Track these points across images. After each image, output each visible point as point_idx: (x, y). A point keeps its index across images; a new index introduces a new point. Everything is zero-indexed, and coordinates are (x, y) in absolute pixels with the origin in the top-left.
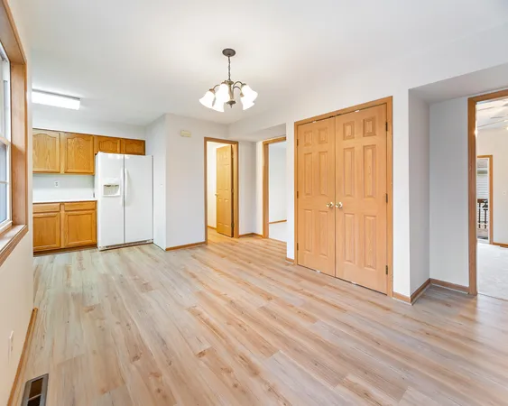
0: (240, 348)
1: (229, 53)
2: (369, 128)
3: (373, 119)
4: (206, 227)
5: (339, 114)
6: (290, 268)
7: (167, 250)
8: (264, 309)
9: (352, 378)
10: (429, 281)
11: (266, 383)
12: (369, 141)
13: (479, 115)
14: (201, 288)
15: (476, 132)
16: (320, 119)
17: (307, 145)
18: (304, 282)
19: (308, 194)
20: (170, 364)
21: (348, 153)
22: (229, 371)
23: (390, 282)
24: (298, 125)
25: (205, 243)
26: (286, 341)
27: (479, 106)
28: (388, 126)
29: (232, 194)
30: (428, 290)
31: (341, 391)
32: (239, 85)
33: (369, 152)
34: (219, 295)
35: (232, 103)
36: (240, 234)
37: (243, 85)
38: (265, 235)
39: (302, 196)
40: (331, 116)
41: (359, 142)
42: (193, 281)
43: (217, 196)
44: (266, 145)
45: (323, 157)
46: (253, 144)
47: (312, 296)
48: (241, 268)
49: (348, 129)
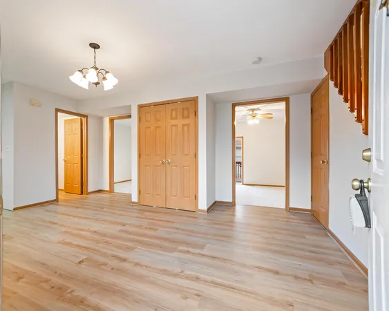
0: (110, 252)
1: (95, 46)
2: (186, 112)
3: (187, 109)
4: (57, 190)
5: (168, 103)
6: (135, 207)
7: (15, 209)
8: (121, 231)
9: (181, 248)
10: (215, 202)
11: (133, 262)
12: (186, 121)
13: (237, 114)
14: (64, 229)
15: (235, 123)
16: (156, 104)
17: (147, 121)
18: (146, 213)
19: (148, 155)
20: (56, 273)
21: (174, 128)
22: (105, 264)
23: (197, 205)
24: (140, 107)
25: (56, 200)
26: (140, 242)
27: (237, 108)
28: (196, 113)
29: (82, 158)
30: (215, 206)
31: (176, 254)
32: (103, 72)
33: (186, 128)
34: (82, 230)
35: (97, 84)
36: (89, 191)
37: (107, 72)
38: (111, 190)
39: (143, 156)
40: (163, 104)
41: (180, 122)
42: (54, 226)
43: (65, 161)
44: (112, 121)
45: (158, 129)
46: (101, 119)
47: (152, 219)
48: (96, 212)
49: (174, 113)
